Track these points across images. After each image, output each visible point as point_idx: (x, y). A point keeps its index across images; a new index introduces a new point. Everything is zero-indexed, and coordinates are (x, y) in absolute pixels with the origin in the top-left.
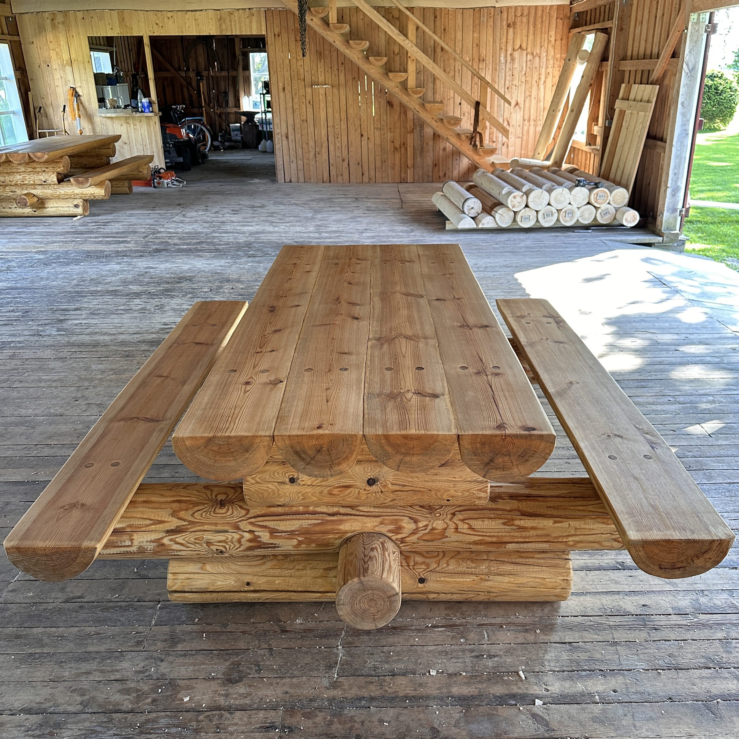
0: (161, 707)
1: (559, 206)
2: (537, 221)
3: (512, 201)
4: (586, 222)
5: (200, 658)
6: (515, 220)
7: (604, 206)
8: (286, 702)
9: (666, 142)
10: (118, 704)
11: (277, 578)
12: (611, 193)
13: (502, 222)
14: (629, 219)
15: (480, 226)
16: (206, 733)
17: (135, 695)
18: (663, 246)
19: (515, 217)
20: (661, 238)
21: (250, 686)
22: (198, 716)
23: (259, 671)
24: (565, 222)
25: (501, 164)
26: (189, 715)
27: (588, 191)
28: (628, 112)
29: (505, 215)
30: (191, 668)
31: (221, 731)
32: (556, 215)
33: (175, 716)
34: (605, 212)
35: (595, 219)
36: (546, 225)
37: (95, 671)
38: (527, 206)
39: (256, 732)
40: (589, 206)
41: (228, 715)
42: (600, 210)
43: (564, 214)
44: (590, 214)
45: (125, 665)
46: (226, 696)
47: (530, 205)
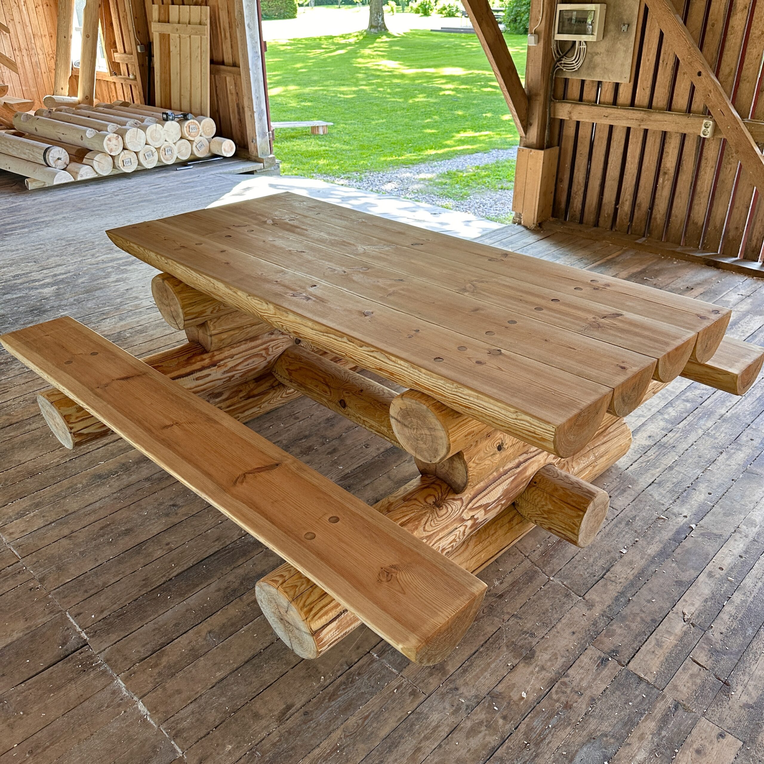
0: (518, 717)
1: (157, 143)
2: (139, 164)
3: (108, 145)
4: (185, 158)
5: (480, 663)
6: (114, 167)
7: (197, 139)
8: (584, 639)
9: (239, 67)
10: (485, 746)
11: (480, 554)
12: (200, 124)
13: (103, 171)
14: (227, 149)
15: (79, 179)
16: (576, 702)
17: (483, 728)
18: (264, 172)
19: (114, 162)
20: (262, 164)
21: (546, 649)
22: (551, 698)
23: (532, 635)
24: (167, 160)
25: (18, 104)
26: (544, 702)
27: (178, 124)
28: (174, 36)
29: (103, 161)
30: (487, 674)
31: (582, 691)
32: (156, 154)
33: (538, 713)
34: (199, 145)
35: (192, 154)
36: (150, 166)
37: (420, 743)
38: (124, 149)
39: (601, 672)
40: (183, 140)
41: (566, 680)
42: (195, 144)
43: (164, 153)
44: (187, 148)
45: (435, 717)
46: (543, 668)
47: (129, 146)
